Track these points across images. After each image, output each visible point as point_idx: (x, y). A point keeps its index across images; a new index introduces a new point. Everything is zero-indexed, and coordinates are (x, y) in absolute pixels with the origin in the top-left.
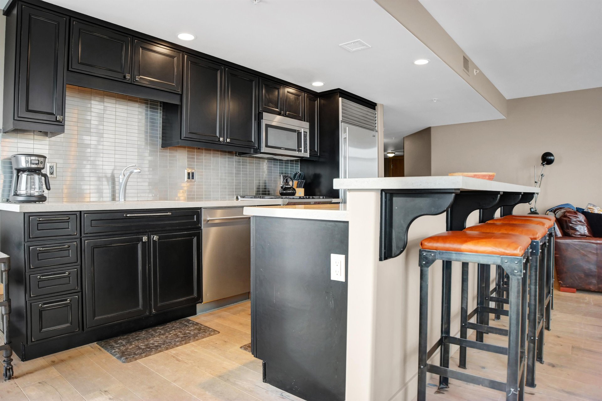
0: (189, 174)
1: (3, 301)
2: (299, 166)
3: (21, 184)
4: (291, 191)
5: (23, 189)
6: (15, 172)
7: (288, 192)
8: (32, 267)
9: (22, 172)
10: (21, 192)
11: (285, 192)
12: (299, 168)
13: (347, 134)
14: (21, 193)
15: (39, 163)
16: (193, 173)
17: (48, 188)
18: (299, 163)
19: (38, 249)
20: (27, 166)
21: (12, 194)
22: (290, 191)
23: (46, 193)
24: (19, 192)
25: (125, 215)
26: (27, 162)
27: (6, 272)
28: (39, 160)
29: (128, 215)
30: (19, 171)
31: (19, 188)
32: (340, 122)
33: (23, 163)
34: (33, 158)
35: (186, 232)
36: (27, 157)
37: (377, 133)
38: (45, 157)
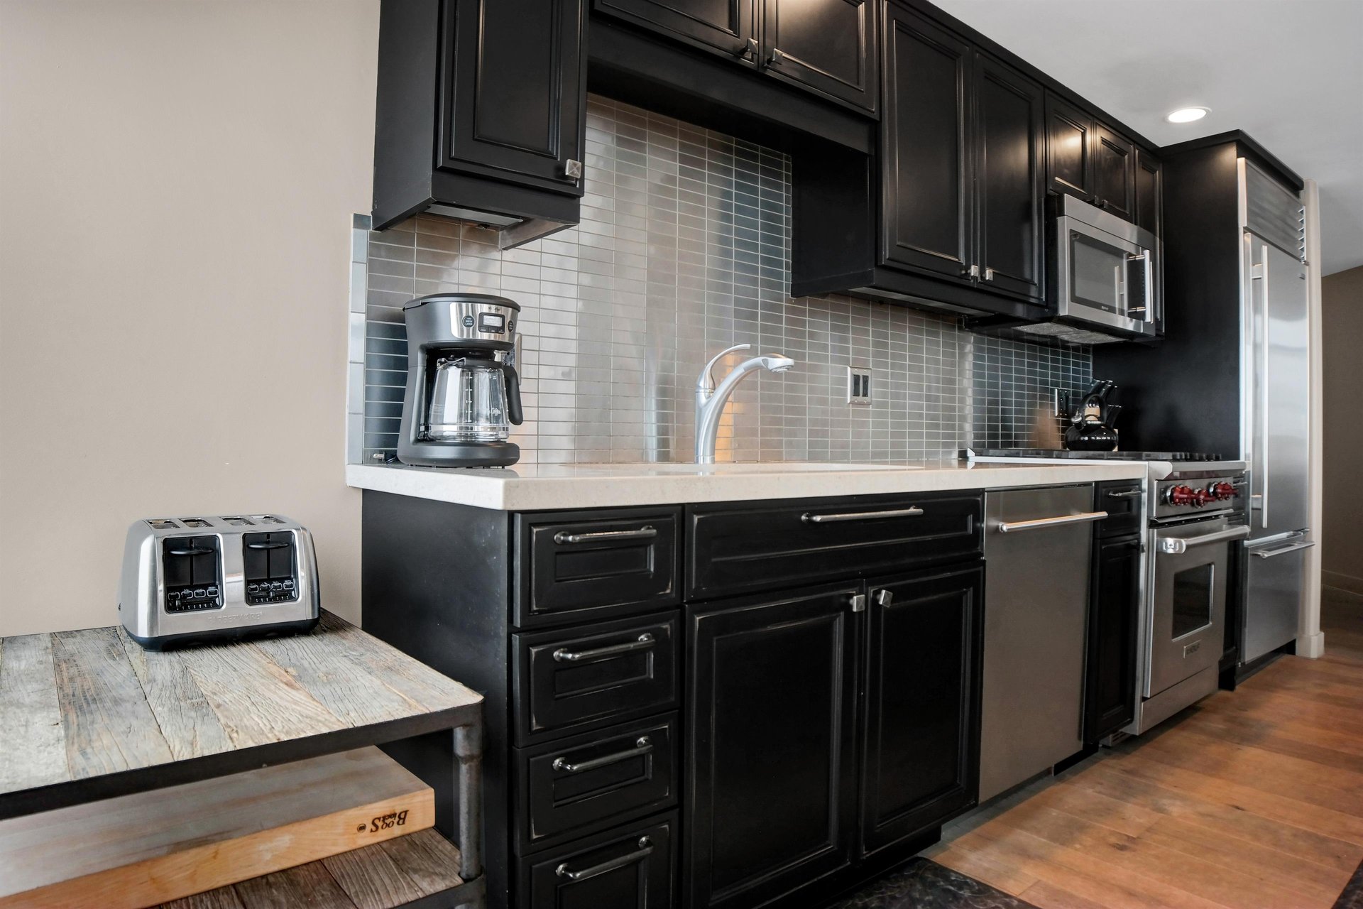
0: (856, 379)
1: (459, 881)
2: (1091, 363)
3: (442, 401)
4: (1105, 436)
5: (448, 422)
6: (418, 362)
7: (1096, 440)
8: (535, 727)
9: (443, 360)
10: (445, 428)
11: (1086, 438)
12: (1091, 370)
13: (1262, 268)
14: (445, 434)
15: (502, 328)
16: (866, 379)
17: (517, 416)
18: (1091, 356)
19: (556, 654)
20: (465, 337)
21: (412, 438)
22: (1101, 435)
23: (514, 435)
24: (435, 430)
25: (803, 517)
26: (467, 321)
27: (474, 763)
28: (503, 317)
29: (818, 518)
30: (437, 354)
31: (436, 417)
32: (1241, 231)
33: (452, 328)
34: (484, 308)
35: (949, 574)
36: (464, 304)
37: (1307, 267)
38: (516, 308)
